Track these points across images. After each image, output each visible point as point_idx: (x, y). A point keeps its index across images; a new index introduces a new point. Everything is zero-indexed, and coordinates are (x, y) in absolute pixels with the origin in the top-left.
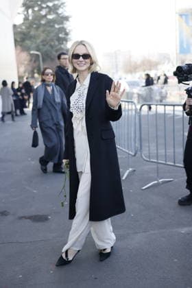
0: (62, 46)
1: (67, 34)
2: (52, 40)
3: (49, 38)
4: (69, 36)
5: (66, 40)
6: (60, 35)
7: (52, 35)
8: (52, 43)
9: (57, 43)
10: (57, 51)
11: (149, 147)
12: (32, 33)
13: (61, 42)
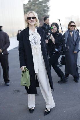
0: (46, 14)
1: (48, 8)
2: (41, 11)
3: (39, 10)
4: (49, 9)
5: (47, 11)
6: (45, 9)
7: (41, 9)
8: (41, 13)
9: (43, 12)
10: (43, 16)
12: (32, 8)
13: (45, 12)
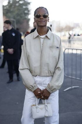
3: (20, 13)
6: (25, 12)
9: (24, 15)
11: (68, 70)
